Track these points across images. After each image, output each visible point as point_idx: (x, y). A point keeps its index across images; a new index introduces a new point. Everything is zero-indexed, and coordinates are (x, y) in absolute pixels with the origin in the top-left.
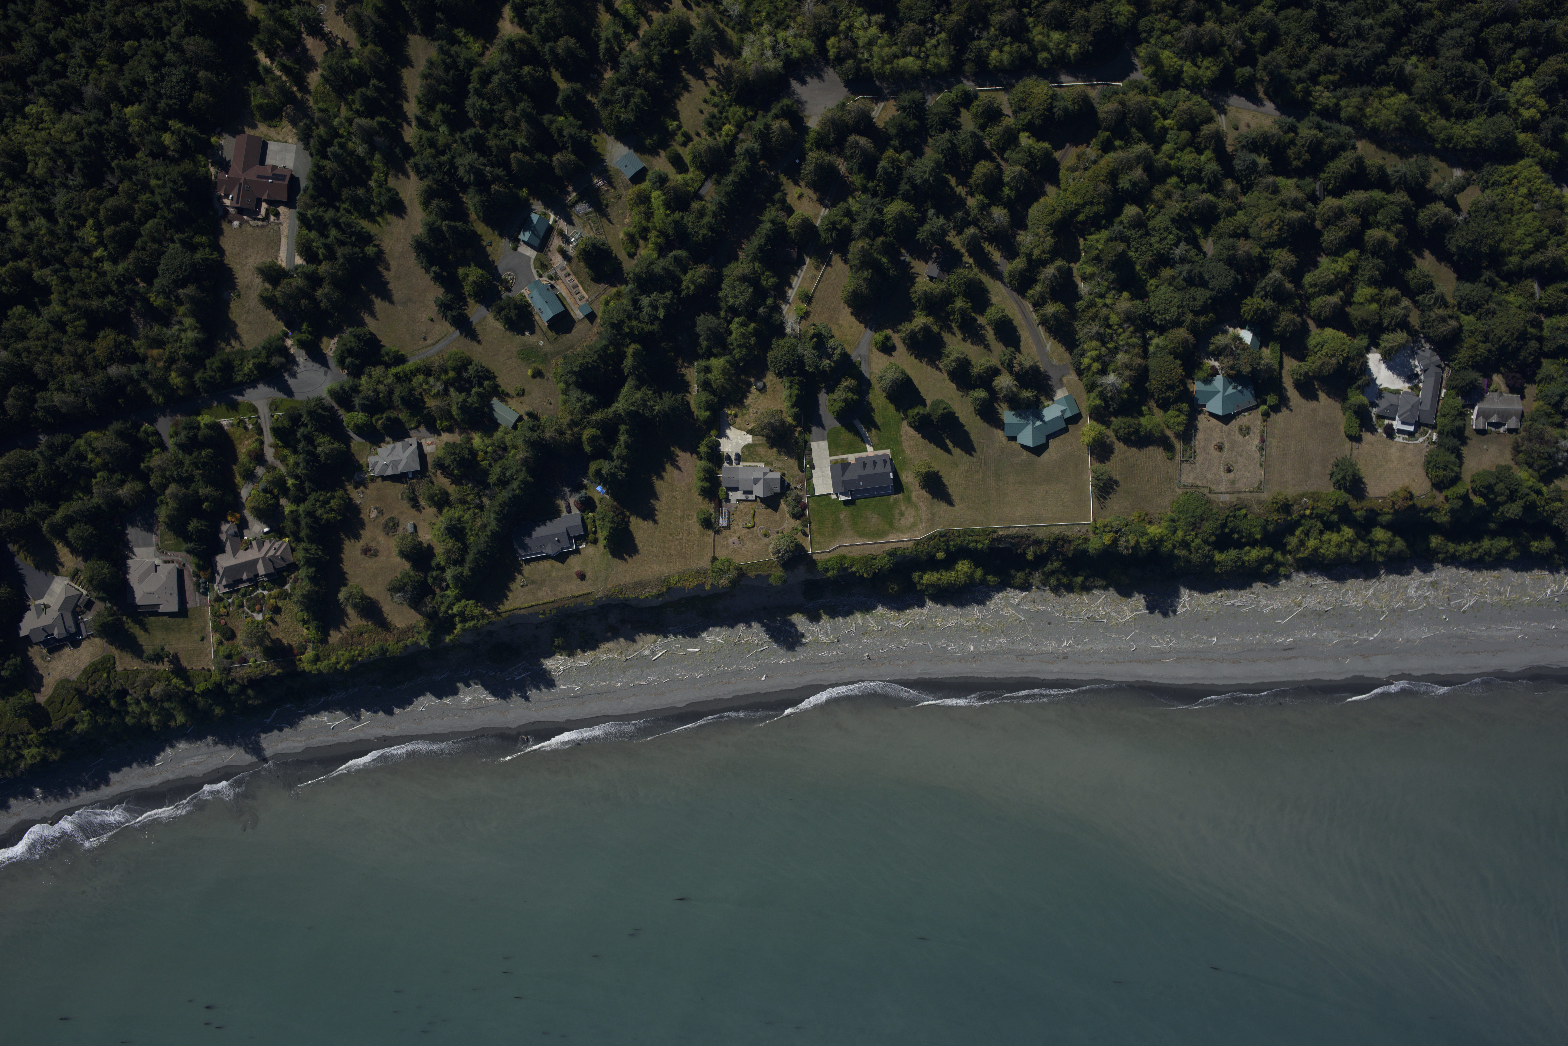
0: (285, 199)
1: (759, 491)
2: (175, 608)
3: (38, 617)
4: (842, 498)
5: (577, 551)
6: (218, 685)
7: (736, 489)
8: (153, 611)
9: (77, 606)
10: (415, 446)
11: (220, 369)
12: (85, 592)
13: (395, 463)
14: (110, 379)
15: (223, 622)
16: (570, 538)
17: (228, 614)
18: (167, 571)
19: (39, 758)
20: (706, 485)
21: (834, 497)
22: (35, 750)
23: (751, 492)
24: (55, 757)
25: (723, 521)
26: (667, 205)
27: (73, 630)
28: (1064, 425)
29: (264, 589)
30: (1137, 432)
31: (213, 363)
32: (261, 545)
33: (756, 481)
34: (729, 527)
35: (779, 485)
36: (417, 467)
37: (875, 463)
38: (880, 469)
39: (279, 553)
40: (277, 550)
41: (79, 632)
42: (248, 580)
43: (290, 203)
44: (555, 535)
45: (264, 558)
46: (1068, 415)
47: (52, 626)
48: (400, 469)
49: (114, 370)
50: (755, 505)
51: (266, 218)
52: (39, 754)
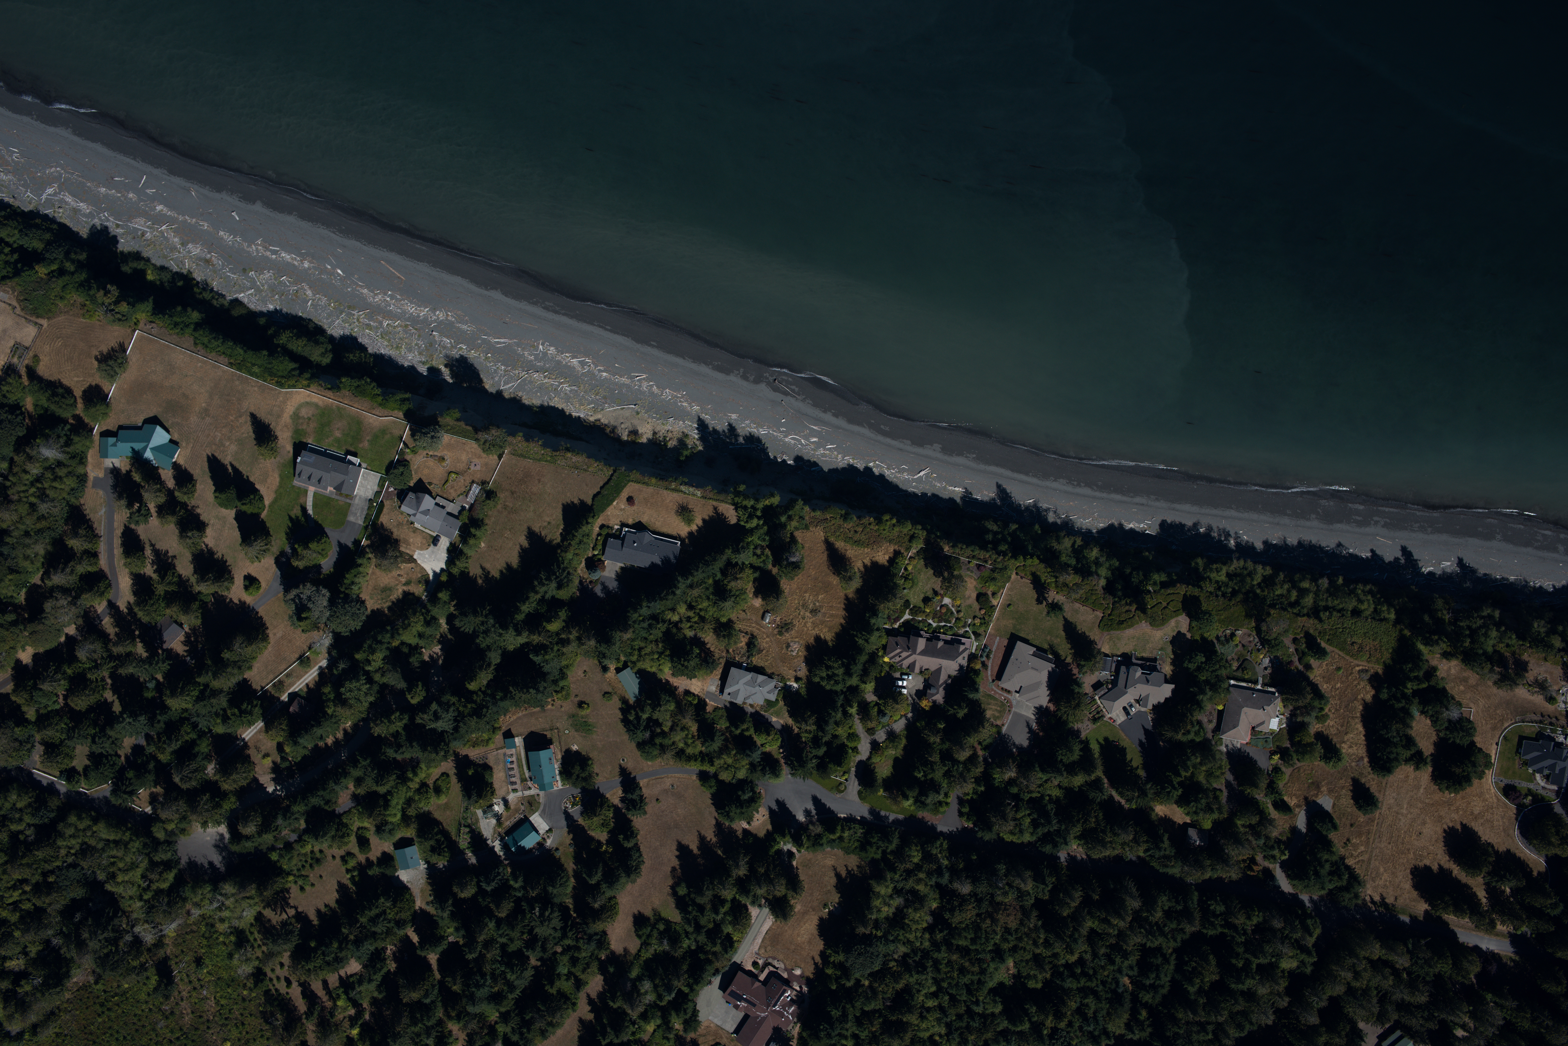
0: (740, 973)
1: (428, 502)
2: (1019, 645)
3: (1148, 696)
4: (356, 460)
5: (623, 525)
6: (1015, 557)
7: (449, 514)
8: (1040, 652)
9: (1109, 690)
10: (727, 691)
11: (871, 844)
12: (1097, 698)
13: (752, 683)
14: (973, 883)
15: (983, 612)
16: (623, 539)
17: (975, 617)
18: (1011, 681)
19: (1215, 566)
20: (473, 530)
21: (364, 465)
22: (1213, 575)
23: (437, 504)
24: (1200, 561)
25: (476, 489)
26: (387, 805)
27: (1123, 669)
28: (120, 432)
29: (930, 624)
30: (54, 394)
31: (874, 853)
32: (911, 667)
33: (426, 512)
34: (473, 482)
35: (408, 499)
36: (733, 670)
37: (309, 478)
38: (307, 470)
39: (898, 651)
40: (899, 655)
41: (1119, 664)
42: (938, 639)
43: (737, 968)
44: (636, 549)
45: (914, 652)
46: (111, 440)
47: (1139, 681)
48: (749, 676)
49: (965, 889)
50: (439, 491)
51: (767, 964)
52: (1211, 570)
